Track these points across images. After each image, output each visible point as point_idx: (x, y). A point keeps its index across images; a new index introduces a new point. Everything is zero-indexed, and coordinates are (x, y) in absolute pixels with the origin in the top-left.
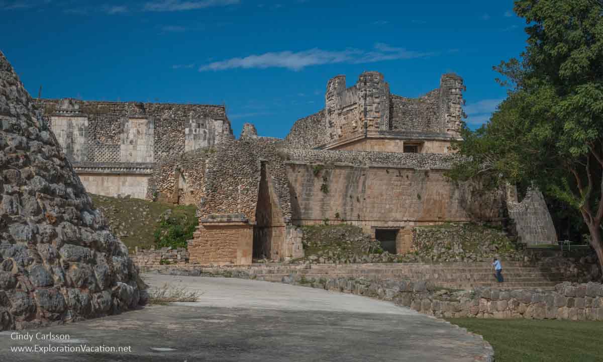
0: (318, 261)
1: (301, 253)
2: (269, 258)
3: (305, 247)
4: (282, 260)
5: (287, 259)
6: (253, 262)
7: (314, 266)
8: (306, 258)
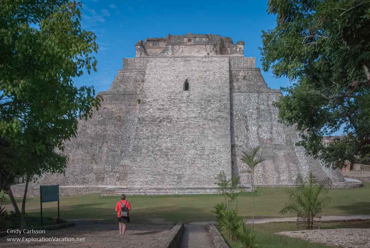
0: (363, 171)
1: (360, 169)
2: (353, 170)
3: (361, 168)
4: (356, 171)
5: (357, 170)
6: (350, 171)
7: (363, 172)
8: (361, 170)
